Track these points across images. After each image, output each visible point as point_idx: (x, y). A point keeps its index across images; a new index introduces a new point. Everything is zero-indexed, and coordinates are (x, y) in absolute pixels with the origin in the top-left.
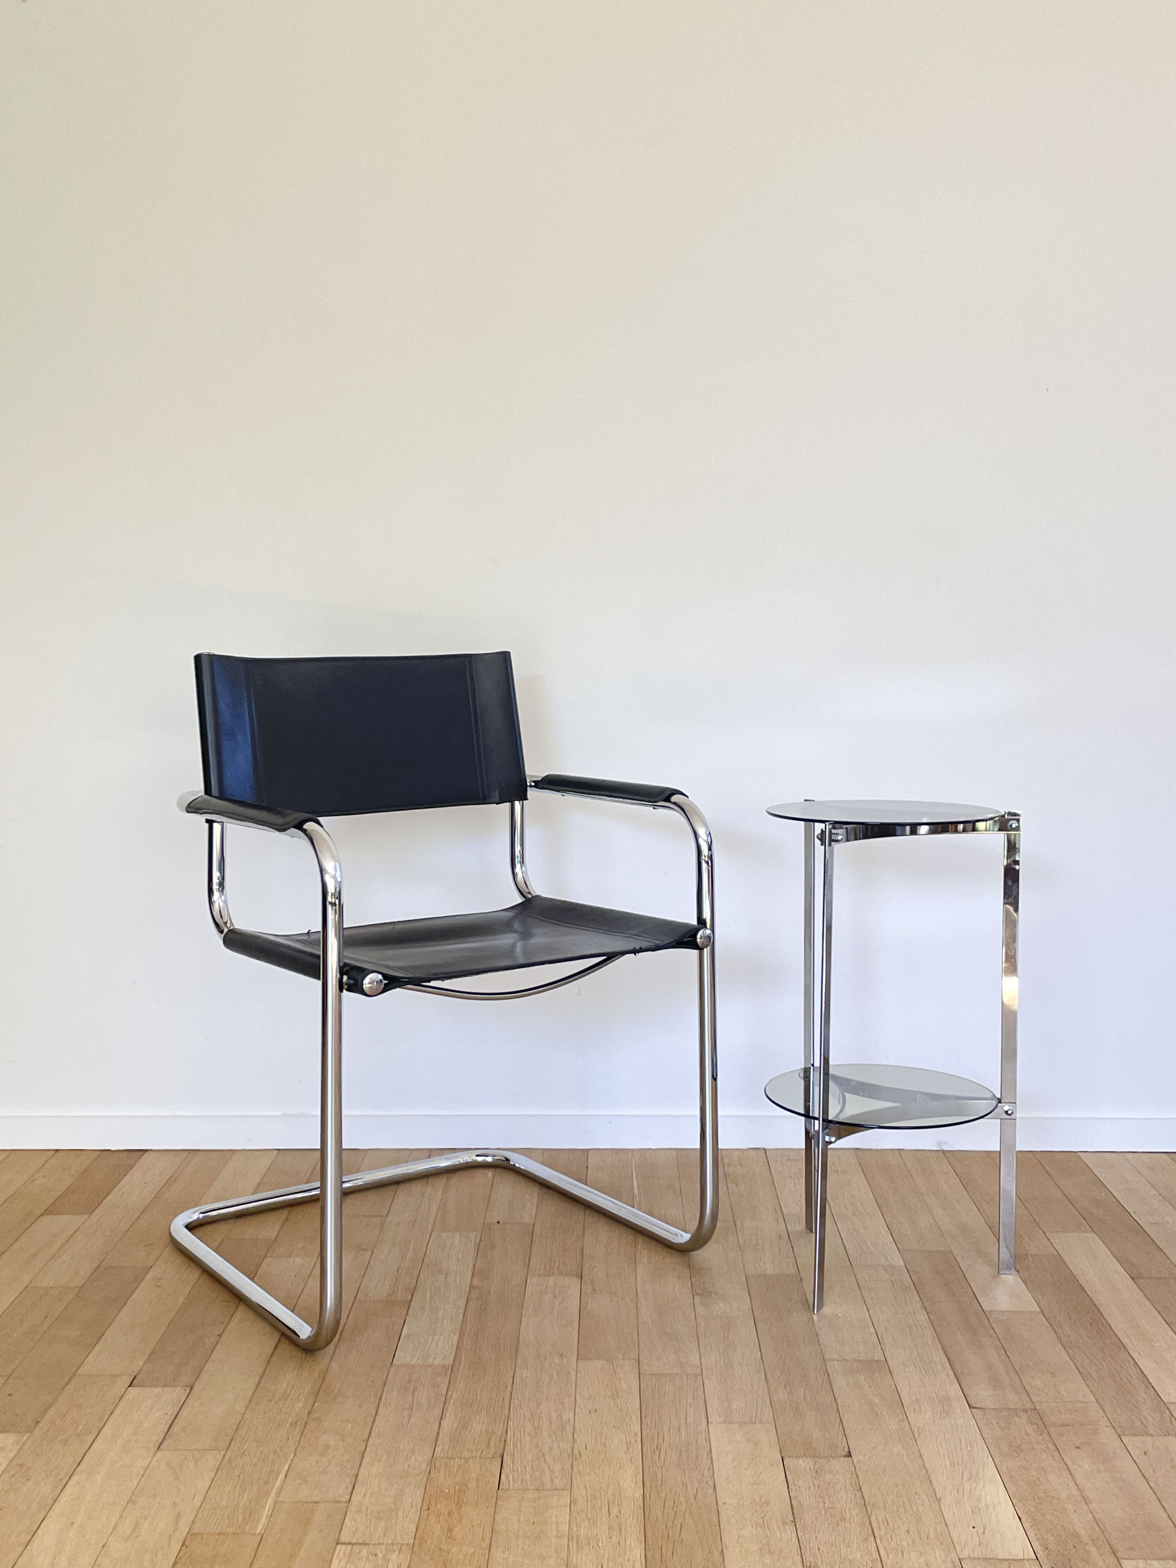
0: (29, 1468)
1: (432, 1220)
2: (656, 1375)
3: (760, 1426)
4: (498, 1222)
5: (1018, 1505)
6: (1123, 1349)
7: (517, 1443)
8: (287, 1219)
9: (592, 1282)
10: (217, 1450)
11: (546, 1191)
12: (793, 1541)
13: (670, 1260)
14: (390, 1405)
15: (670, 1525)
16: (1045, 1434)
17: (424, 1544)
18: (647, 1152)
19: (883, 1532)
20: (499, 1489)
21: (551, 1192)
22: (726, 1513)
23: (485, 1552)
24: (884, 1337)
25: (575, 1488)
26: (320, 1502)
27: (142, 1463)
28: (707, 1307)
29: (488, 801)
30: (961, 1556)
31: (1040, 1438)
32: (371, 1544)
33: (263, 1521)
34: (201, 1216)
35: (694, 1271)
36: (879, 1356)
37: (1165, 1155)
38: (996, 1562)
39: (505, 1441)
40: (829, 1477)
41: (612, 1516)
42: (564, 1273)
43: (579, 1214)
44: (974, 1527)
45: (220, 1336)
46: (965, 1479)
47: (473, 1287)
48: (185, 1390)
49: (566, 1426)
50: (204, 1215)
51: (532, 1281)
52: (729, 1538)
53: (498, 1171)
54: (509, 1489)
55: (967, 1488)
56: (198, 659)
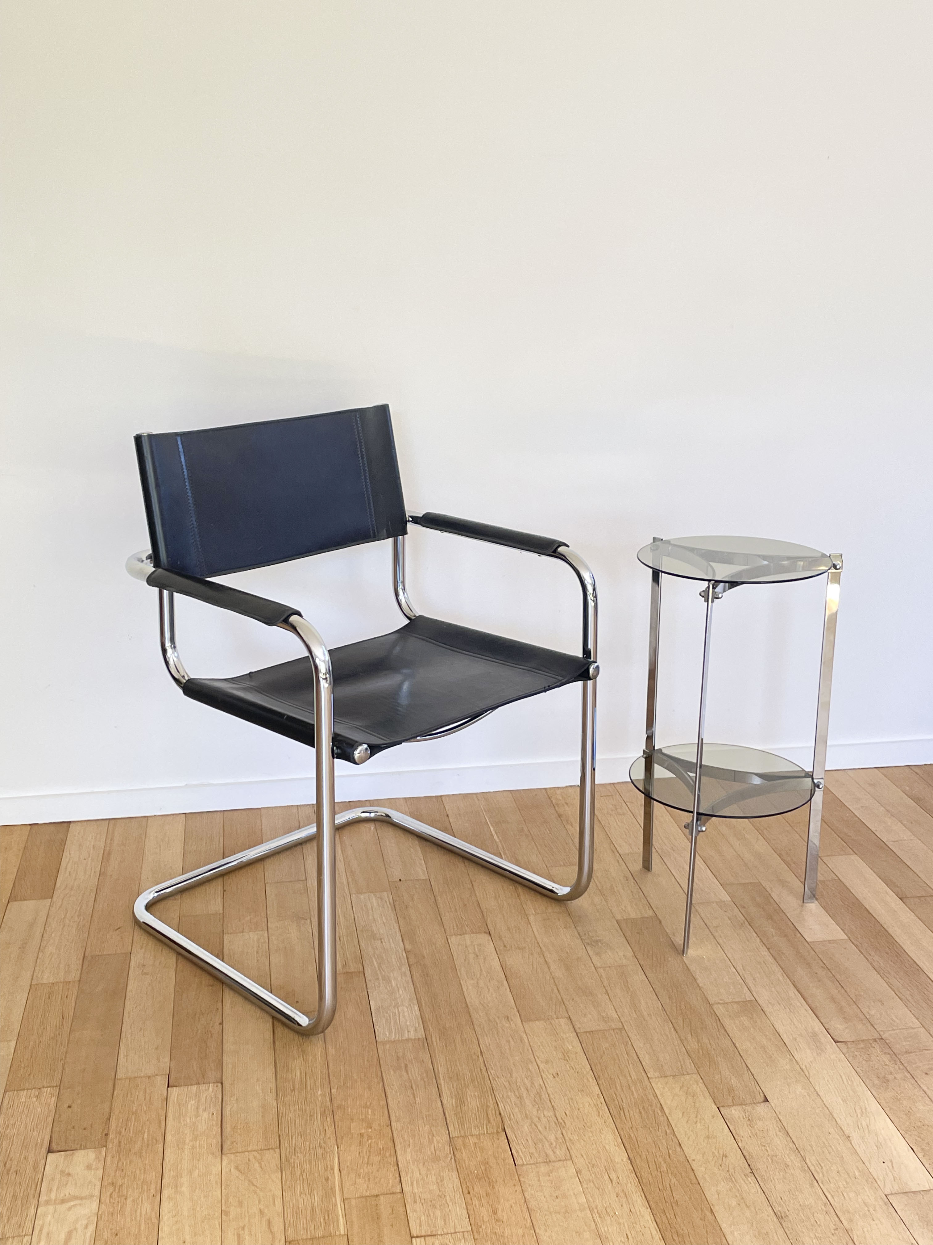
0: (121, 1186)
1: (345, 883)
2: (589, 1032)
3: (688, 1077)
4: (400, 880)
5: (906, 1136)
6: (921, 972)
7: (510, 1115)
8: (224, 891)
9: (500, 938)
10: (272, 1149)
11: (425, 843)
12: (759, 1192)
13: (552, 909)
14: (393, 1085)
15: (661, 1187)
16: (899, 1063)
17: (481, 1230)
18: (488, 794)
19: (821, 1175)
20: (515, 1165)
21: (428, 843)
22: (700, 1171)
23: (531, 1231)
24: (745, 976)
25: (574, 1157)
26: (378, 1195)
27: (216, 1170)
28: (600, 956)
29: (377, 538)
30: (886, 1193)
31: (897, 1067)
32: (438, 1235)
33: (342, 1221)
34: (156, 894)
35: (576, 920)
36: (749, 997)
37: (875, 769)
38: (912, 1194)
39: (500, 1114)
40: (760, 1123)
41: (614, 1183)
42: (475, 931)
43: (461, 866)
44: (884, 1162)
45: (221, 1023)
46: (859, 1115)
47: (408, 952)
48: (217, 1086)
49: (541, 1092)
50: (158, 894)
51: (453, 940)
52: (711, 1193)
53: (378, 824)
54: (523, 1165)
55: (864, 1123)
56: (138, 439)
